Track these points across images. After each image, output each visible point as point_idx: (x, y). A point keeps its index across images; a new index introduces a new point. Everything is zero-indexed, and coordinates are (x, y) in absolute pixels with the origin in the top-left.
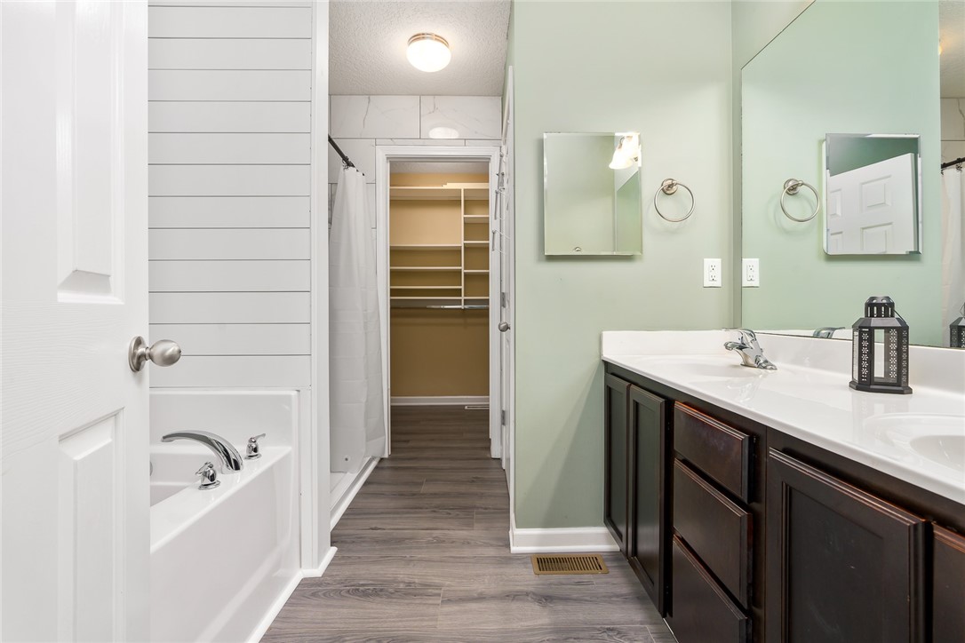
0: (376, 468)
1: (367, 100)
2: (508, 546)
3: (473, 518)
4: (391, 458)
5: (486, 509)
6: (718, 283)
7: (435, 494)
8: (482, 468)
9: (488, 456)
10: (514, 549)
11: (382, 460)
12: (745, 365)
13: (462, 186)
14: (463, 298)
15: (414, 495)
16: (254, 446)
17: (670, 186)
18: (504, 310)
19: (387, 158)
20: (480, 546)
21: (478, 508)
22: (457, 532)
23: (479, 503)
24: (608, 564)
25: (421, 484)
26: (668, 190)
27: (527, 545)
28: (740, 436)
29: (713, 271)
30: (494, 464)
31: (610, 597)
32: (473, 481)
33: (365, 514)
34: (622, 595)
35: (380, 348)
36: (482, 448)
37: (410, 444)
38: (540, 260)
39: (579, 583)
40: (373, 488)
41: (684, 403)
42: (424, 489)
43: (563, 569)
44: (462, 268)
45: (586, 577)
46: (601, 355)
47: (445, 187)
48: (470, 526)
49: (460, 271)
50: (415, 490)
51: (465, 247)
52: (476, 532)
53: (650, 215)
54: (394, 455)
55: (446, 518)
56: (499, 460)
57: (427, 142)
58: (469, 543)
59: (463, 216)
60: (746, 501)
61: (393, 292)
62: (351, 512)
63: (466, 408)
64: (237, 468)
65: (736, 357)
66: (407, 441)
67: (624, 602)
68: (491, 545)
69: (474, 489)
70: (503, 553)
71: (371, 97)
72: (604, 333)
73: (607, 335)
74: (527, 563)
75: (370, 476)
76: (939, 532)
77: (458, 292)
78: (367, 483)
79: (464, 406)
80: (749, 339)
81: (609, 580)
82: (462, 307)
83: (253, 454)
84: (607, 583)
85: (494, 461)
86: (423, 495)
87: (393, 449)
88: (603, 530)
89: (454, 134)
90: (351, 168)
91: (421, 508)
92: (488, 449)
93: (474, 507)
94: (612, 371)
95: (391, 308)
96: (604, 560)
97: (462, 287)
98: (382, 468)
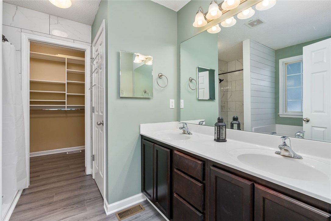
0: (22, 195)
1: (16, 8)
2: (105, 213)
3: (85, 206)
4: (30, 188)
5: (90, 199)
6: (174, 107)
7: (63, 200)
8: (83, 181)
9: (85, 174)
10: (108, 213)
11: (25, 190)
12: (184, 133)
13: (66, 57)
14: (66, 105)
15: (50, 203)
17: (161, 76)
18: (93, 114)
19: (29, 39)
20: (92, 217)
21: (86, 200)
22: (79, 215)
23: (86, 197)
24: (144, 206)
25: (53, 196)
26: (160, 77)
27: (113, 210)
28: (200, 162)
29: (172, 103)
30: (89, 177)
31: (148, 219)
32: (81, 188)
34: (151, 216)
35: (24, 134)
36: (81, 171)
37: (41, 177)
38: (118, 98)
39: (136, 218)
41: (177, 151)
42: (55, 199)
43: (129, 215)
44: (66, 92)
45: (138, 214)
46: (140, 132)
47: (56, 56)
48: (85, 210)
49: (65, 94)
50: (50, 201)
51: (67, 83)
52: (89, 211)
53: (155, 84)
55: (72, 210)
56: (91, 175)
57: (53, 37)
58: (86, 218)
59: (66, 70)
60: (202, 181)
61: (31, 103)
63: (67, 153)
65: (182, 131)
66: (39, 176)
67: (153, 219)
68: (97, 215)
69: (82, 192)
70: (103, 217)
71: (18, 7)
72: (141, 125)
73: (142, 125)
74: (114, 217)
75: (19, 201)
76: (256, 185)
77: (64, 103)
78: (17, 206)
79: (66, 152)
80: (185, 126)
81: (146, 212)
82: (66, 109)
84: (145, 214)
85: (88, 176)
86: (56, 202)
87: (31, 182)
88: (141, 194)
89: (65, 35)
90: (6, 42)
91: (56, 209)
92: (84, 171)
93: (84, 200)
94: (144, 138)
95: (30, 110)
96: (142, 205)
97: (66, 101)
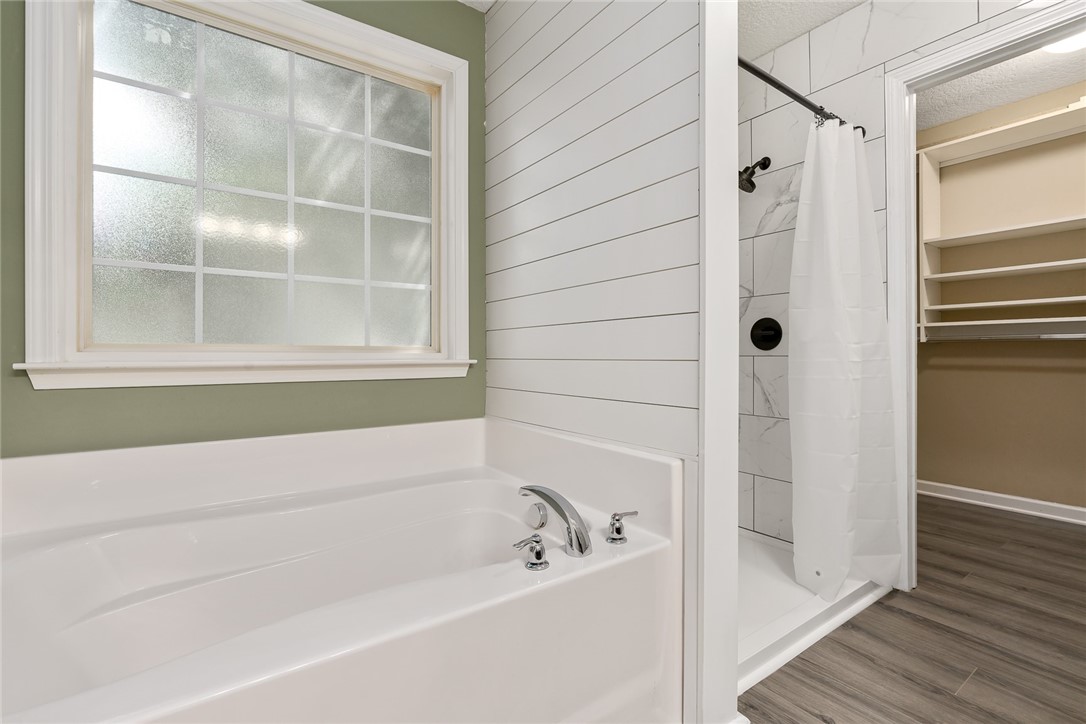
0: (878, 603)
1: (868, 8)
11: (894, 592)
15: (938, 691)
16: (617, 525)
19: (908, 86)
25: (964, 675)
33: (822, 681)
37: (965, 582)
40: (857, 639)
42: (964, 689)
50: (944, 682)
54: (923, 592)
57: (994, 23)
62: (803, 668)
64: (582, 548)
66: (962, 574)
75: (862, 614)
78: (850, 625)
83: (616, 536)
86: (960, 703)
98: (890, 609)
